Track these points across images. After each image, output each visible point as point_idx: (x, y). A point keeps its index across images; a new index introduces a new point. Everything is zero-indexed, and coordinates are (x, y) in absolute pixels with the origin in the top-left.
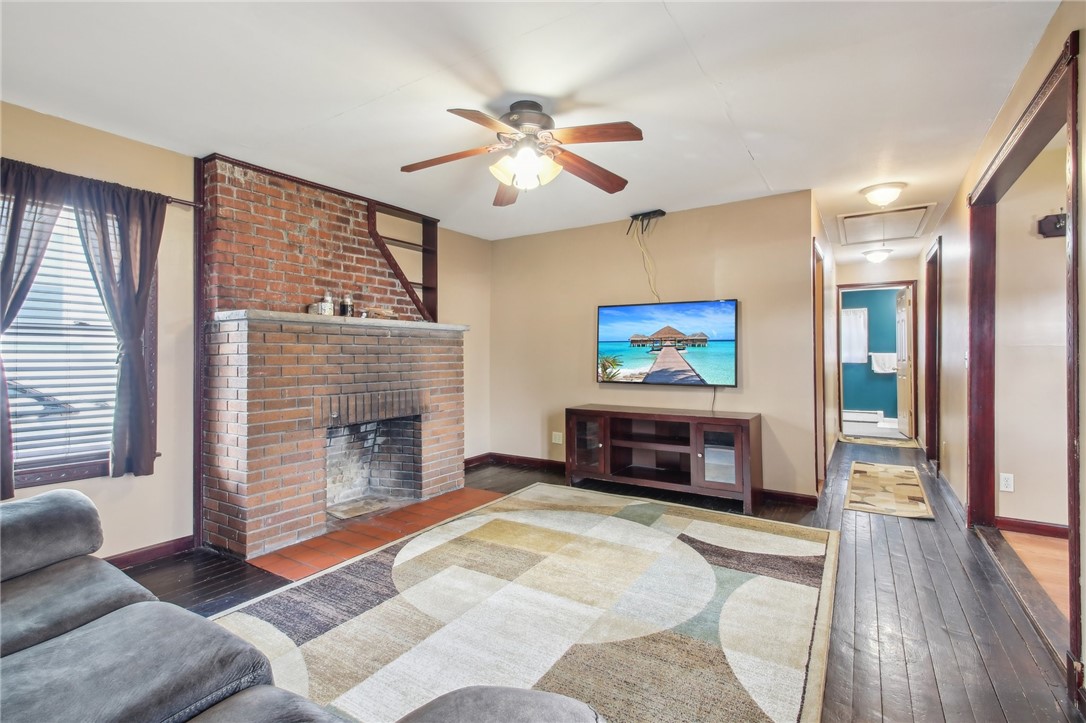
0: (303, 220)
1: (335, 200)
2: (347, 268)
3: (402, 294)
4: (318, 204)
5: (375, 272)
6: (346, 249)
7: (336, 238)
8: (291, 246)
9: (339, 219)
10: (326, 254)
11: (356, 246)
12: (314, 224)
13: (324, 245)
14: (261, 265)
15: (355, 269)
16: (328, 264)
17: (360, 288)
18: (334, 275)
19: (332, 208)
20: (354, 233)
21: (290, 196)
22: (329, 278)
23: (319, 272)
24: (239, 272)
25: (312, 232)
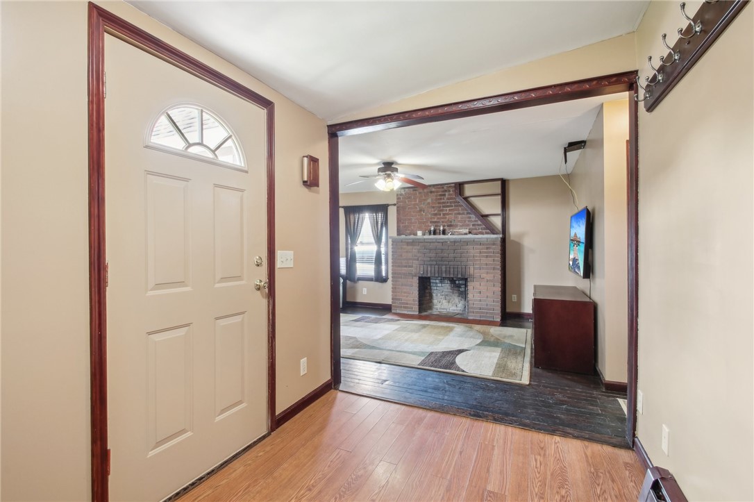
0: (425, 200)
1: (439, 188)
2: (444, 214)
3: (476, 221)
4: (431, 192)
5: (459, 214)
6: (444, 207)
7: (439, 203)
8: (420, 211)
9: (441, 195)
10: (434, 211)
11: (449, 204)
12: (429, 200)
13: (433, 207)
14: (409, 219)
15: (448, 214)
16: (435, 214)
17: (451, 222)
18: (438, 218)
19: (437, 192)
20: (448, 199)
21: (420, 193)
22: (436, 220)
23: (431, 218)
24: (403, 223)
25: (429, 203)
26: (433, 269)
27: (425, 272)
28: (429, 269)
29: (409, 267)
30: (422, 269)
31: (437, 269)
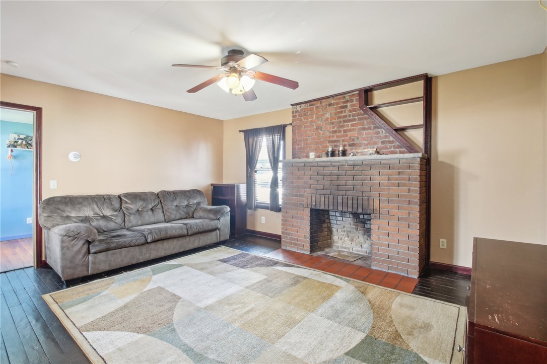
0: (322, 115)
1: (340, 99)
2: (345, 131)
3: (386, 137)
4: (330, 105)
5: (364, 129)
6: (344, 121)
7: (339, 118)
8: (317, 129)
9: (341, 107)
10: (333, 127)
11: (351, 118)
12: (328, 115)
13: (332, 123)
14: (306, 140)
15: (350, 131)
16: (335, 132)
17: (353, 140)
18: (338, 137)
19: (337, 104)
20: (350, 111)
21: (317, 107)
22: (335, 139)
23: (330, 137)
24: (298, 145)
25: (327, 119)
26: (327, 200)
27: (318, 203)
28: (322, 199)
29: (301, 196)
30: (314, 199)
31: (331, 200)
